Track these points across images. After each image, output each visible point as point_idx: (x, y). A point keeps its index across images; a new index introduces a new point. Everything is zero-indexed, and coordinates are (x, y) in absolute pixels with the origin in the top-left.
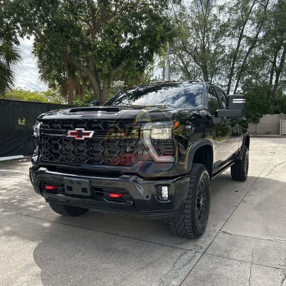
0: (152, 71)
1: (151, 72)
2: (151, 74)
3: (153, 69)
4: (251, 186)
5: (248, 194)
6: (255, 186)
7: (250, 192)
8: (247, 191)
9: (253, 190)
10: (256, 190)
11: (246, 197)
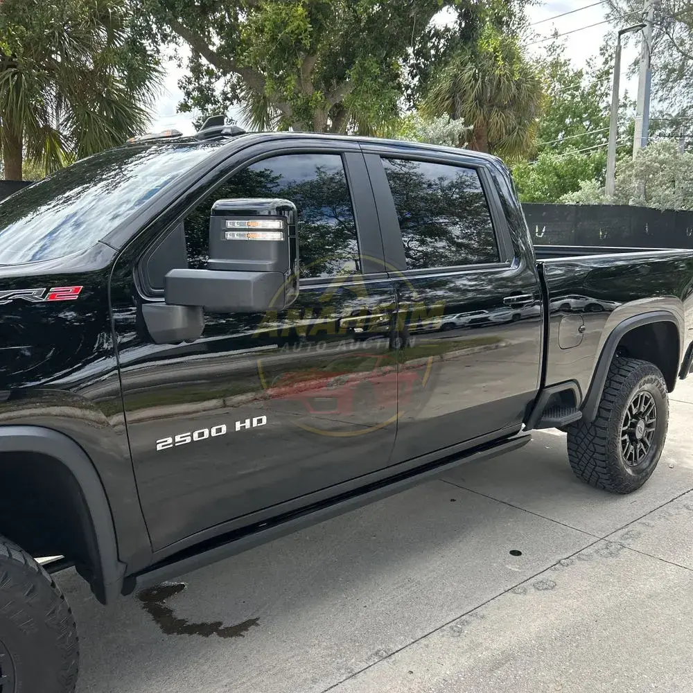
1: (602, 85)
4: (619, 527)
5: (540, 577)
6: (637, 527)
7: (572, 563)
8: (559, 558)
9: (597, 552)
10: (611, 554)
11: (509, 595)
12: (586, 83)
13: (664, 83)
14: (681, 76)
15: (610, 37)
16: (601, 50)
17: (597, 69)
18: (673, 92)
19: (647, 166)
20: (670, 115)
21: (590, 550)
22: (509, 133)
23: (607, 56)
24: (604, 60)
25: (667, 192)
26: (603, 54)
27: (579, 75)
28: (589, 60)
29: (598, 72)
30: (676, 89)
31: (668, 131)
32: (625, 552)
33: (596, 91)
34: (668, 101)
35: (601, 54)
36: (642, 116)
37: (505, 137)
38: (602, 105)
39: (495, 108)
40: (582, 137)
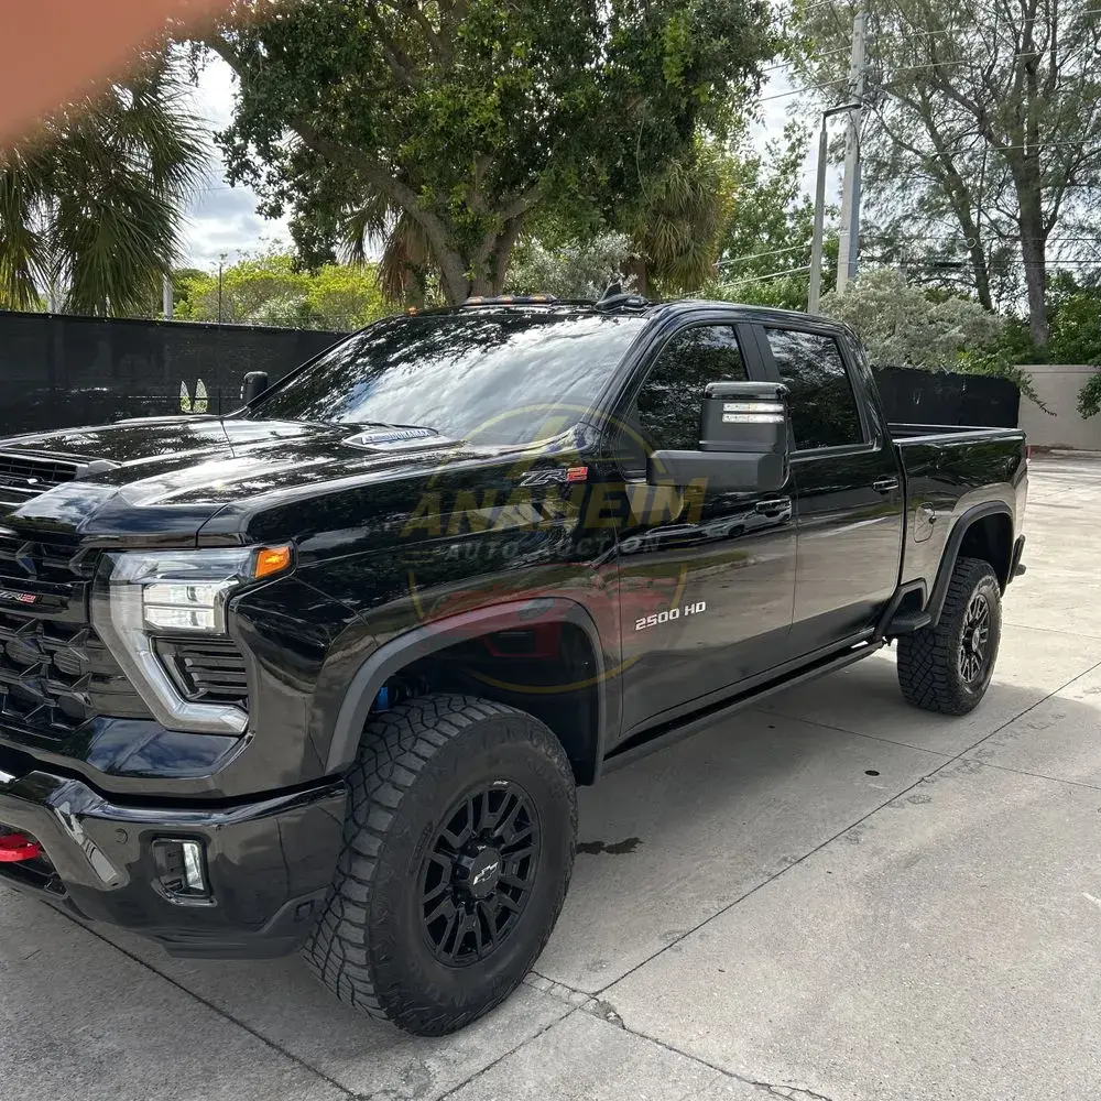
0: (791, 177)
1: (787, 182)
2: (787, 187)
3: (798, 169)
4: (968, 747)
5: (911, 793)
6: (987, 746)
7: (936, 780)
8: (921, 776)
9: (958, 769)
10: (971, 770)
11: (887, 808)
12: (764, 177)
13: (872, 180)
14: (894, 172)
15: (795, 108)
16: (786, 130)
17: (781, 157)
18: (883, 196)
19: (861, 305)
20: (878, 228)
21: (949, 768)
22: (682, 253)
23: (793, 140)
24: (789, 145)
25: (887, 342)
26: (788, 137)
27: (754, 165)
28: (770, 143)
29: (781, 163)
30: (888, 192)
31: (878, 253)
32: (986, 769)
33: (777, 189)
34: (875, 208)
35: (786, 136)
36: (849, 231)
37: (676, 260)
38: (788, 210)
39: (662, 217)
40: (761, 258)
